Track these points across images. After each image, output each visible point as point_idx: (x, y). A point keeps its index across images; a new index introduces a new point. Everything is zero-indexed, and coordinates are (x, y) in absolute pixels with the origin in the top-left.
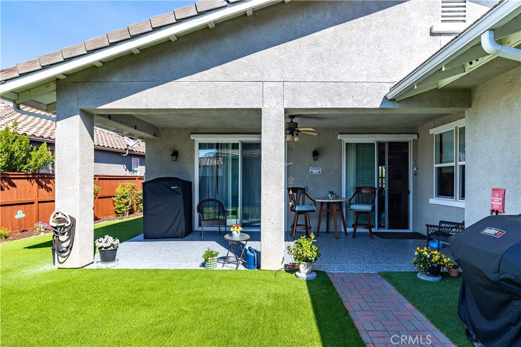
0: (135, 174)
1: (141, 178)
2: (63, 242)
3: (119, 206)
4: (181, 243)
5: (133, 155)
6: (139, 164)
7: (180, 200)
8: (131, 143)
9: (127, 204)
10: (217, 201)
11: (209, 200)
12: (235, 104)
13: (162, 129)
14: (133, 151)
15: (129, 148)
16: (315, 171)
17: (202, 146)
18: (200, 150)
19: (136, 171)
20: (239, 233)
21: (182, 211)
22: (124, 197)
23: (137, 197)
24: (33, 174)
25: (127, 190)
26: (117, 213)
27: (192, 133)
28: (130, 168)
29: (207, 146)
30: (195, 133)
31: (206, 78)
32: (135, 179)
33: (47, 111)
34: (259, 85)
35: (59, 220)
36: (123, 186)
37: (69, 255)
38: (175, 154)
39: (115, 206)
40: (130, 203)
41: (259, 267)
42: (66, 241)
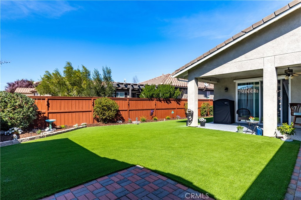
0: (208, 99)
1: (211, 100)
2: (190, 118)
3: (203, 112)
4: (229, 125)
5: (207, 90)
6: (210, 94)
7: (228, 108)
8: (207, 85)
9: (206, 111)
10: (247, 109)
11: (243, 109)
12: (250, 69)
13: (221, 79)
14: (207, 88)
15: (206, 87)
17: (239, 85)
18: (238, 86)
19: (209, 97)
20: (253, 120)
21: (229, 113)
22: (204, 108)
23: (209, 109)
24: (175, 99)
25: (205, 105)
26: (201, 115)
27: (234, 80)
28: (206, 96)
29: (242, 84)
30: (236, 79)
31: (238, 61)
32: (209, 101)
33: (184, 79)
34: (262, 59)
35: (189, 112)
36: (204, 104)
37: (191, 122)
38: (227, 89)
39: (200, 112)
40: (207, 111)
41: (262, 135)
42: (191, 118)
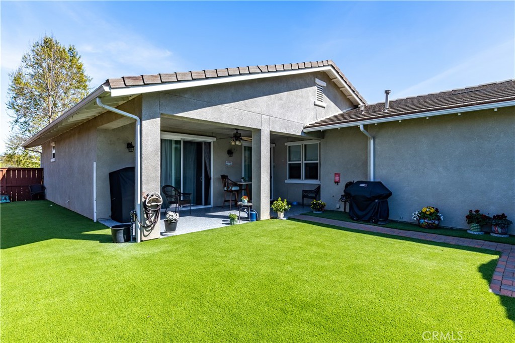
16: (229, 164)
